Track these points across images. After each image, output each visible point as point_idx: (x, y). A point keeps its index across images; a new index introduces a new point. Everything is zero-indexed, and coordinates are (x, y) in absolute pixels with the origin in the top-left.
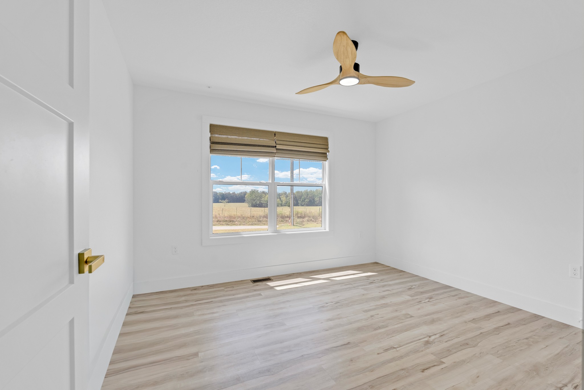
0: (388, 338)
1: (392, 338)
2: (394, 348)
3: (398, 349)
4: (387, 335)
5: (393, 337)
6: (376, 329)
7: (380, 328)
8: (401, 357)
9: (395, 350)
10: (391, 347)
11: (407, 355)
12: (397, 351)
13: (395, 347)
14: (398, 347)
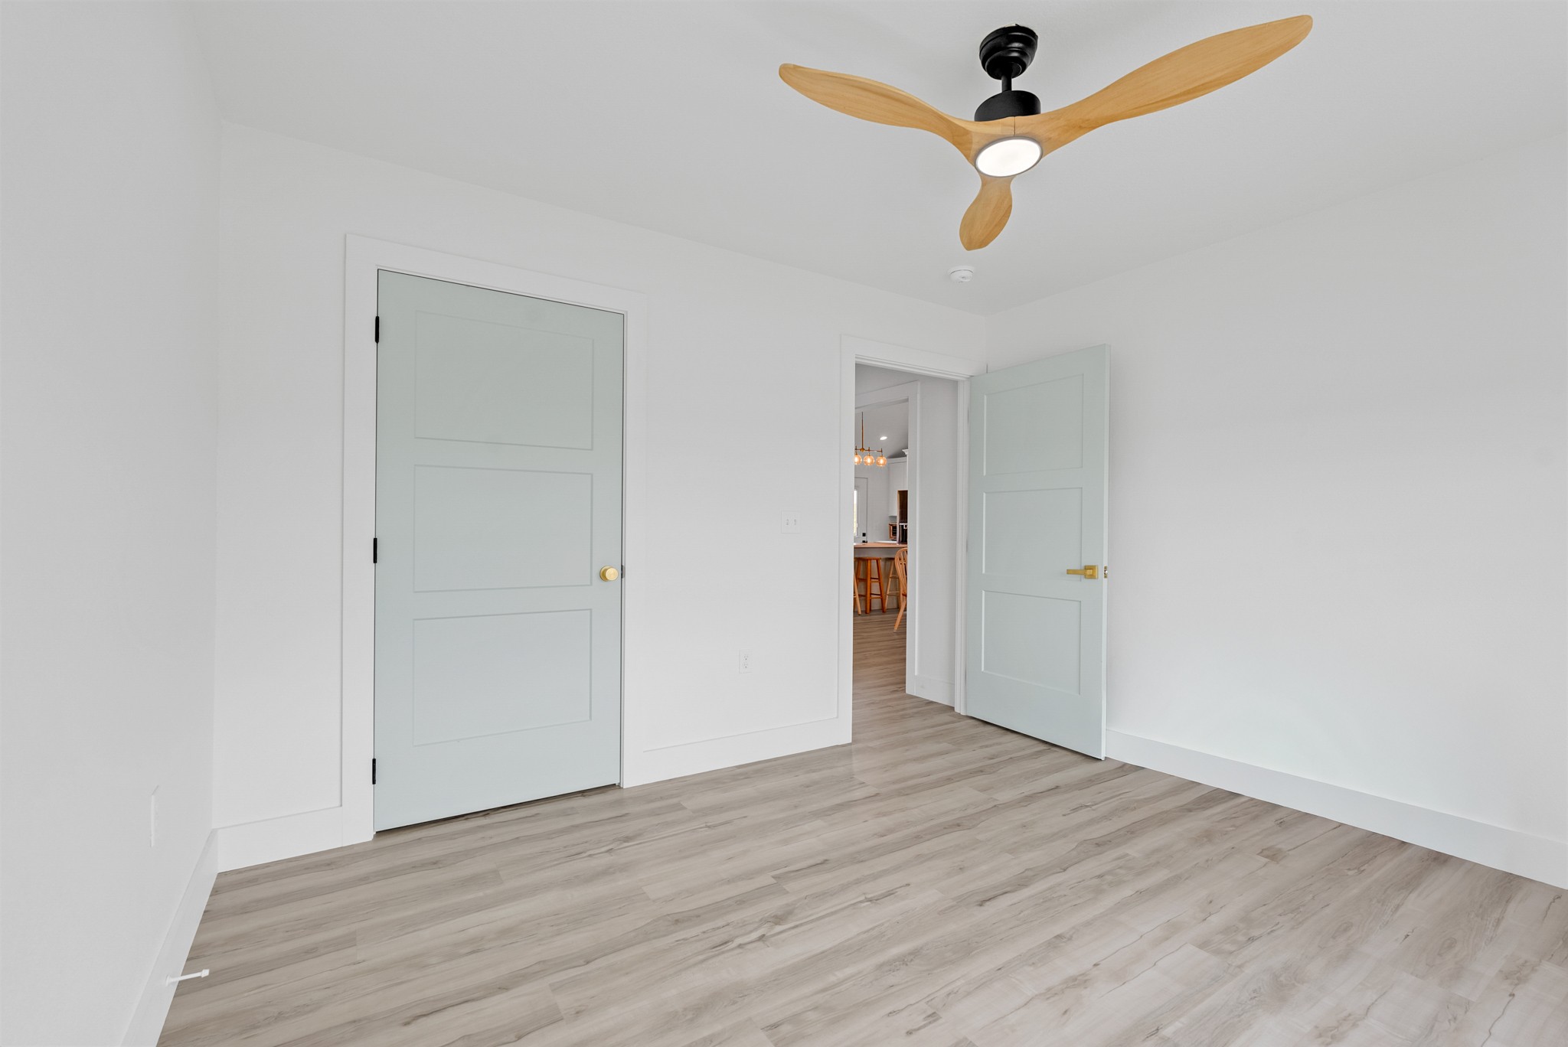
0: (882, 924)
1: (871, 926)
2: (871, 901)
3: (862, 898)
4: (884, 936)
5: (868, 931)
6: (915, 953)
7: (903, 960)
8: (858, 882)
9: (869, 896)
10: (878, 902)
11: (844, 888)
12: (864, 894)
13: (867, 901)
14: (861, 902)
